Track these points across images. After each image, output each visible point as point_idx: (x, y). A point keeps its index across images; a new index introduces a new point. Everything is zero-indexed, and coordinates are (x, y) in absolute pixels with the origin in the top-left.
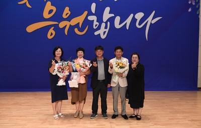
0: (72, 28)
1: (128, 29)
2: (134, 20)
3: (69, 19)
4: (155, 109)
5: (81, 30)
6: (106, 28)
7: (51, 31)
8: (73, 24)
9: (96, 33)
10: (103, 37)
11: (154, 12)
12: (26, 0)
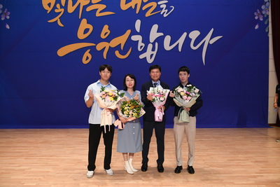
0: (112, 50)
1: (180, 50)
2: (188, 40)
3: (108, 40)
5: (123, 53)
6: (153, 50)
7: (87, 54)
8: (113, 46)
9: (141, 57)
10: (150, 61)
11: (212, 30)
12: (57, 18)
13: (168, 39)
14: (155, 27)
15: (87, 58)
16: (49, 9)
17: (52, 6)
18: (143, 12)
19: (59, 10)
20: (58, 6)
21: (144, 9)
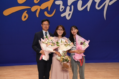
0: (42, 11)
1: (88, 10)
2: (94, 3)
3: (39, 4)
4: (116, 76)
5: (50, 13)
6: (70, 10)
7: (25, 14)
8: (43, 8)
9: (62, 15)
10: (68, 18)
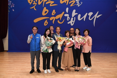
0: (56, 20)
1: (84, 20)
2: (88, 16)
3: (55, 16)
5: (61, 21)
7: (46, 22)
8: (57, 19)
10: (72, 25)
11: (98, 12)
12: (34, 7)
13: (79, 16)
14: (74, 11)
15: (46, 23)
16: (31, 3)
17: (32, 2)
18: (69, 5)
19: (35, 3)
20: (34, 2)
21: (70, 3)
